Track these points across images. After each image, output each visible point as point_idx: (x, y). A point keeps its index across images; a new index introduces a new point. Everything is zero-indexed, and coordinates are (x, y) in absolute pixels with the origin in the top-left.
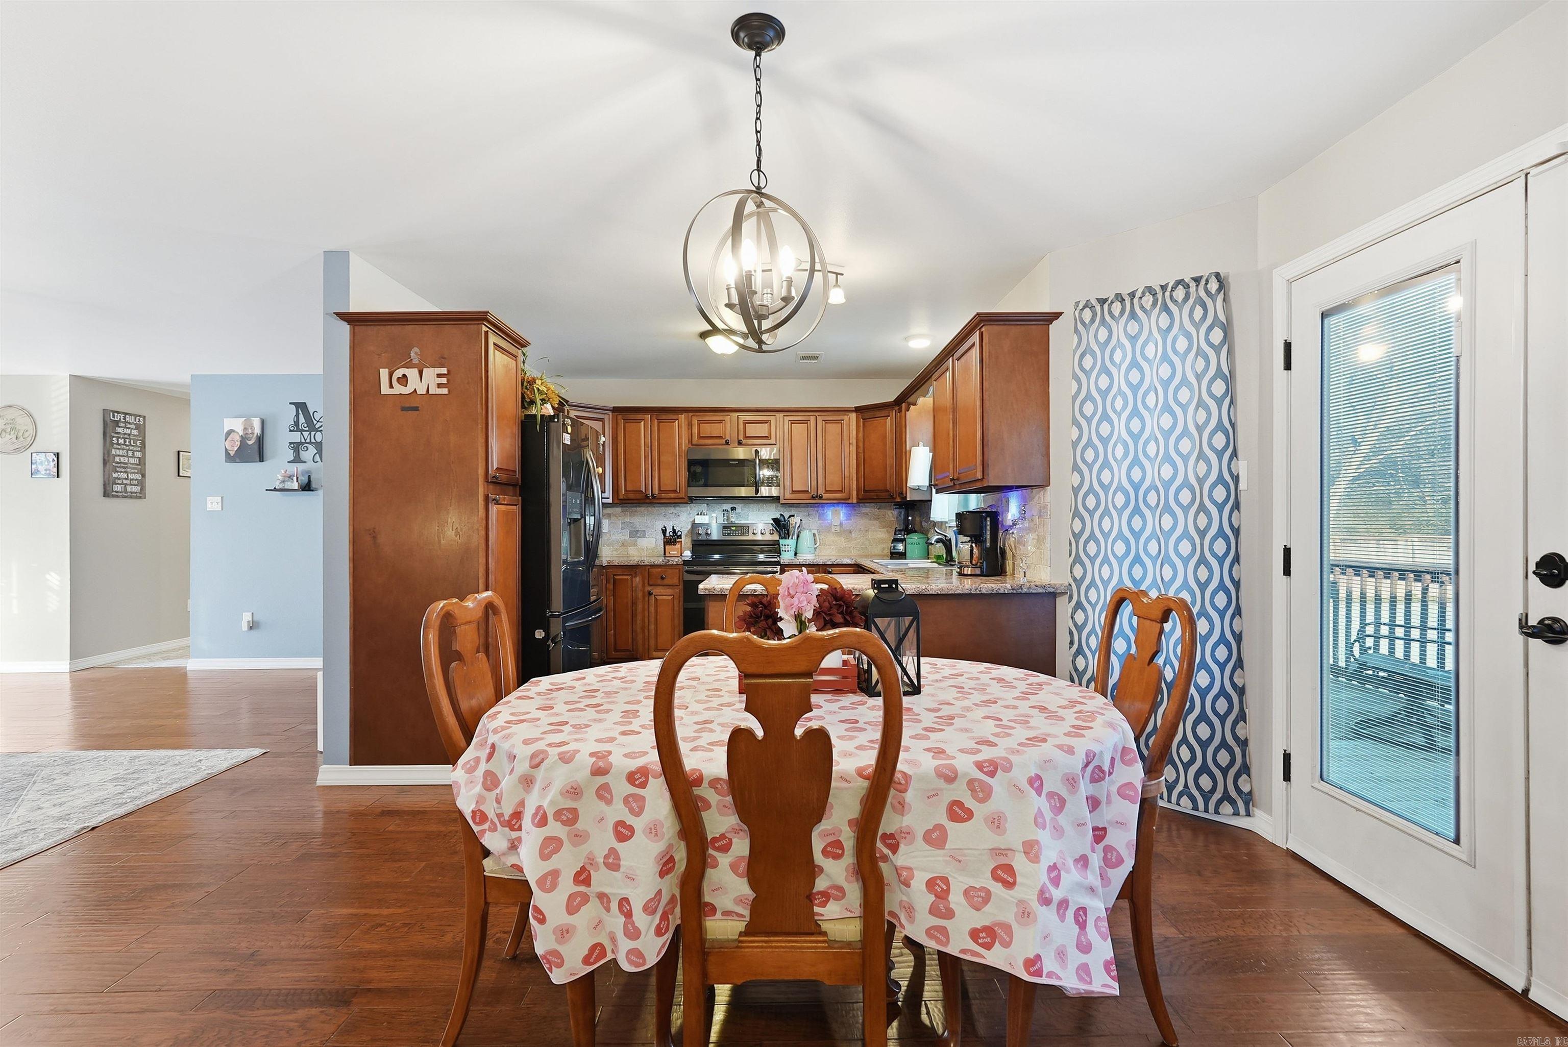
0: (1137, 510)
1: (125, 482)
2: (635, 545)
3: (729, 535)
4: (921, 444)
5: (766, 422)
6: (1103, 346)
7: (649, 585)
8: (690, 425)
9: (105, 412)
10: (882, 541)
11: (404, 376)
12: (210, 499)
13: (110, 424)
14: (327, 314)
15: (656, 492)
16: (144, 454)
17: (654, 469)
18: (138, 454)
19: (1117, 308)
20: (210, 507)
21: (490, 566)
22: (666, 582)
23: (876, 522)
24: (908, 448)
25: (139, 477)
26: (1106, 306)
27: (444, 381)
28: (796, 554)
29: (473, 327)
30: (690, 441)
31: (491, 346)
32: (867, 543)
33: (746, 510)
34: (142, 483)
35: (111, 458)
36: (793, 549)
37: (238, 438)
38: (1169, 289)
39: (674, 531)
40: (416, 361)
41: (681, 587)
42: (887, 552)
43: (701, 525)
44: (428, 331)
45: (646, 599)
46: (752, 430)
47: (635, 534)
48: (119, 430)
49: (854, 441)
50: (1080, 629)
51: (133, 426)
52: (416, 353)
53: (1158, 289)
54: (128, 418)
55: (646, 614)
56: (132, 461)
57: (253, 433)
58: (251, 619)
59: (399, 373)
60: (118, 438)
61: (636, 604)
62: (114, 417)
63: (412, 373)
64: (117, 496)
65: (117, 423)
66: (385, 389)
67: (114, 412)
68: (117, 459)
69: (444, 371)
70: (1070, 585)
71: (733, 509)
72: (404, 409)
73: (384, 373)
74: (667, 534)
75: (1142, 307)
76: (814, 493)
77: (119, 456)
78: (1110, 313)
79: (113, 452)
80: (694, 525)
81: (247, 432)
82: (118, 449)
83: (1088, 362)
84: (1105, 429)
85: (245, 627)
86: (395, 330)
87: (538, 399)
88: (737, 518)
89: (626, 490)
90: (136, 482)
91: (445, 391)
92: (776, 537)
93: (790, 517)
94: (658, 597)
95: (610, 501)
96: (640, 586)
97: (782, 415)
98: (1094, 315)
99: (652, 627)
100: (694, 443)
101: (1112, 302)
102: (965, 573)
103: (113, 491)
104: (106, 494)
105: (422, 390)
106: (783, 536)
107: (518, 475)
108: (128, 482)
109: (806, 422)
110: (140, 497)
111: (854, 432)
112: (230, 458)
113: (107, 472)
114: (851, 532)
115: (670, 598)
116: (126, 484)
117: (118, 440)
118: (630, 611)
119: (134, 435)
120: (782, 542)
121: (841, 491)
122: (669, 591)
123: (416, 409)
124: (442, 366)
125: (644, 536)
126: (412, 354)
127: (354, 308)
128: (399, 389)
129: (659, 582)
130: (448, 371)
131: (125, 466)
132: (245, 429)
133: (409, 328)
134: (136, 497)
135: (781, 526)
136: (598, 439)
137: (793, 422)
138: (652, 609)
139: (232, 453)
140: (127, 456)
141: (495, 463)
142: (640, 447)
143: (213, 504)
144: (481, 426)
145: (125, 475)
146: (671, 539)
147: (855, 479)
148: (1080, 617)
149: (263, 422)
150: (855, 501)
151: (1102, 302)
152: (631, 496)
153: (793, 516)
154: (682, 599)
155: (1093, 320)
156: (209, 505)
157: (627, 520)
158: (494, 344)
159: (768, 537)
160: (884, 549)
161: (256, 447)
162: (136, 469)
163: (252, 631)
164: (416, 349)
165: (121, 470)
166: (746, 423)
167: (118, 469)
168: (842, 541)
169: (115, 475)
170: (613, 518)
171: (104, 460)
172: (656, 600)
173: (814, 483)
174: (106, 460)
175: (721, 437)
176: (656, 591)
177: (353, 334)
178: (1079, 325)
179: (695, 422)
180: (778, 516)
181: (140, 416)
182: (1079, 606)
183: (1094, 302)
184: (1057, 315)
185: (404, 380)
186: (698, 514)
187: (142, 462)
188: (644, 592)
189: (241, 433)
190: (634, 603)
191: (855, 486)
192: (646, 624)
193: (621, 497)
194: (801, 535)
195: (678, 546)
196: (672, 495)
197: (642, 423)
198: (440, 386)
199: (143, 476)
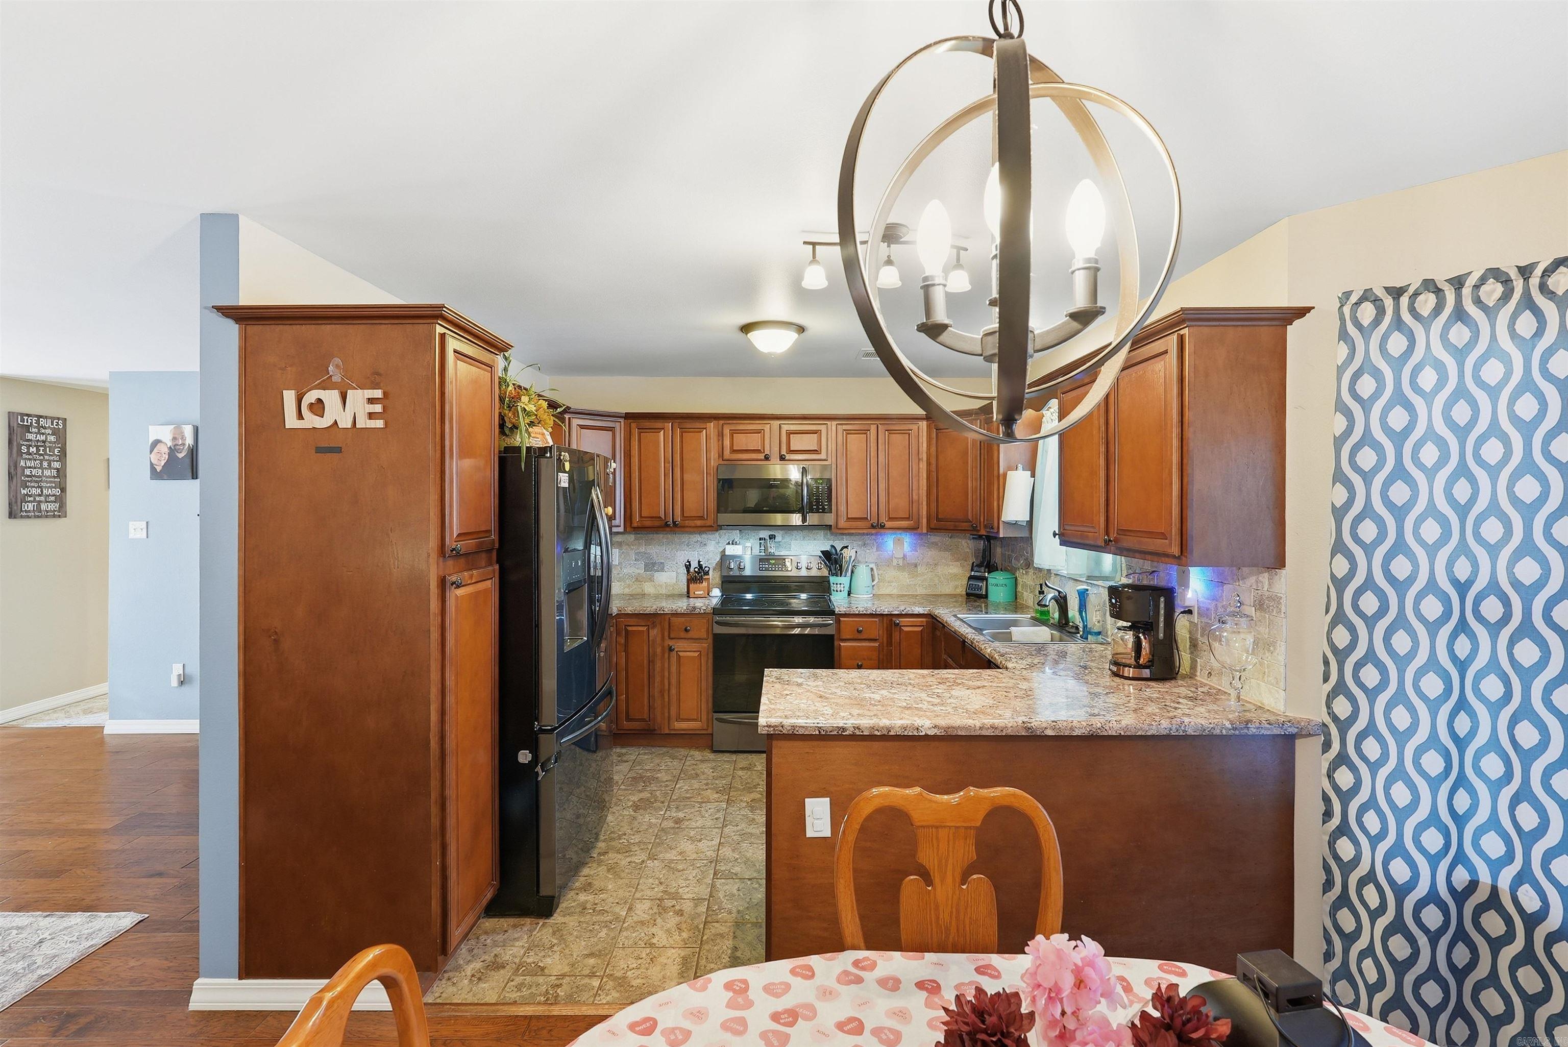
0: (1463, 627)
1: (38, 499)
2: (651, 579)
3: (767, 570)
4: (1020, 467)
5: (815, 432)
6: (1398, 364)
7: (670, 638)
8: (721, 435)
9: (11, 415)
10: (955, 577)
11: (320, 401)
12: (132, 525)
13: (18, 431)
14: (206, 308)
15: (678, 519)
16: (64, 465)
17: (675, 490)
18: (57, 465)
19: (1426, 303)
20: (132, 535)
21: (448, 683)
22: (689, 635)
23: (947, 554)
24: (1001, 471)
25: (57, 492)
26: (1404, 300)
27: (378, 408)
28: (849, 595)
29: (420, 328)
30: (721, 455)
31: (450, 356)
32: (936, 579)
33: (787, 539)
34: (61, 500)
35: (19, 471)
36: (847, 589)
37: (167, 451)
38: (1538, 271)
39: (700, 566)
40: (336, 378)
41: (710, 640)
42: (962, 590)
43: (733, 557)
44: (355, 332)
45: (666, 655)
46: (797, 443)
47: (652, 566)
48: (30, 436)
49: (924, 456)
50: (1346, 797)
51: (49, 431)
52: (337, 366)
53: (1513, 274)
54: (42, 422)
55: (666, 674)
56: (47, 473)
57: (184, 444)
58: (181, 672)
59: (311, 397)
60: (28, 447)
61: (653, 661)
62: (23, 420)
63: (331, 397)
64: (28, 517)
65: (27, 429)
66: (291, 421)
67: (22, 415)
68: (27, 472)
69: (378, 394)
70: (1324, 725)
71: (772, 537)
72: (319, 450)
73: (289, 397)
74: (692, 570)
75: (1478, 302)
76: (875, 521)
77: (30, 467)
78: (1412, 310)
79: (22, 463)
80: (724, 557)
81: (177, 442)
82: (30, 459)
83: (1366, 386)
84: (1399, 493)
85: (174, 683)
86: (306, 331)
87: (522, 424)
88: (777, 548)
89: (641, 516)
90: (53, 499)
91: (379, 424)
92: (825, 572)
93: (841, 550)
94: (681, 654)
95: (621, 529)
96: (659, 639)
97: (834, 423)
98: (1381, 312)
99: (674, 691)
100: (725, 458)
101: (1416, 294)
102: (1126, 675)
103: (21, 511)
104: (12, 515)
105: (345, 423)
106: (834, 572)
107: (494, 536)
108: (42, 498)
109: (865, 432)
110: (59, 516)
111: (925, 445)
112: (156, 475)
113: (13, 487)
114: (916, 566)
115: (696, 654)
116: (40, 502)
117: (28, 449)
118: (646, 670)
119: (50, 442)
120: (833, 579)
121: (908, 519)
122: (695, 646)
123: (339, 450)
124: (375, 386)
125: (662, 570)
126: (331, 368)
127: (245, 300)
128: (311, 421)
129: (683, 635)
130: (385, 393)
131: (38, 481)
132: (174, 439)
133: (327, 329)
134: (54, 516)
135: (831, 559)
136: (606, 467)
137: (848, 432)
138: (674, 669)
139: (159, 469)
140: (41, 467)
141: (455, 526)
142: (658, 462)
143: (136, 530)
144: (433, 476)
145: (39, 491)
146: (697, 575)
147: (925, 503)
148: (1344, 778)
149: (196, 430)
150: (925, 531)
151: (1396, 293)
152: (648, 523)
153: (847, 547)
154: (711, 656)
155: (1377, 321)
156: (131, 531)
157: (642, 549)
158: (455, 351)
159: (814, 572)
160: (956, 587)
161: (188, 461)
162: (54, 482)
163: (183, 687)
164: (337, 360)
165: (32, 484)
166: (789, 433)
167: (28, 484)
168: (905, 578)
169: (24, 492)
170: (624, 547)
171: (9, 473)
172: (679, 657)
173: (875, 509)
174: (12, 474)
175: (758, 451)
176: (679, 645)
177: (245, 340)
178: (1351, 329)
179: (727, 432)
180: (828, 548)
181: (58, 419)
182: (1342, 759)
183: (1380, 293)
184: (1302, 312)
185: (318, 407)
186: (729, 543)
187: (61, 473)
188: (663, 647)
189: (170, 444)
190: (651, 662)
191: (925, 513)
192: (666, 687)
193: (635, 525)
194: (856, 571)
195: (705, 584)
196: (699, 523)
197: (662, 432)
198: (371, 416)
199: (63, 490)
